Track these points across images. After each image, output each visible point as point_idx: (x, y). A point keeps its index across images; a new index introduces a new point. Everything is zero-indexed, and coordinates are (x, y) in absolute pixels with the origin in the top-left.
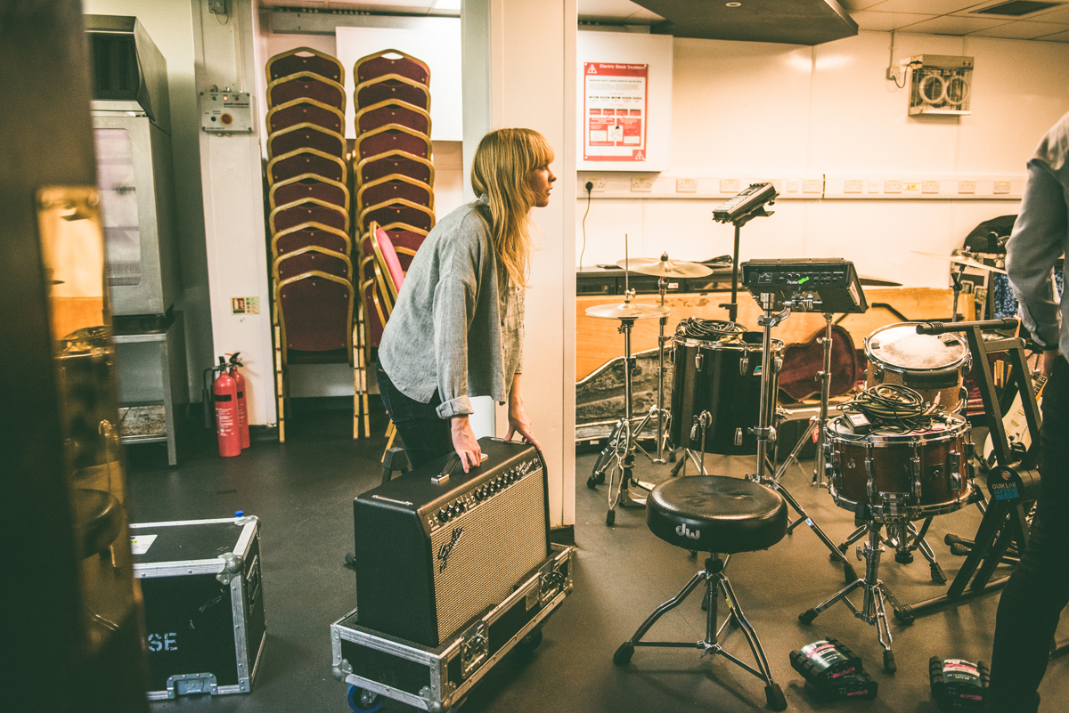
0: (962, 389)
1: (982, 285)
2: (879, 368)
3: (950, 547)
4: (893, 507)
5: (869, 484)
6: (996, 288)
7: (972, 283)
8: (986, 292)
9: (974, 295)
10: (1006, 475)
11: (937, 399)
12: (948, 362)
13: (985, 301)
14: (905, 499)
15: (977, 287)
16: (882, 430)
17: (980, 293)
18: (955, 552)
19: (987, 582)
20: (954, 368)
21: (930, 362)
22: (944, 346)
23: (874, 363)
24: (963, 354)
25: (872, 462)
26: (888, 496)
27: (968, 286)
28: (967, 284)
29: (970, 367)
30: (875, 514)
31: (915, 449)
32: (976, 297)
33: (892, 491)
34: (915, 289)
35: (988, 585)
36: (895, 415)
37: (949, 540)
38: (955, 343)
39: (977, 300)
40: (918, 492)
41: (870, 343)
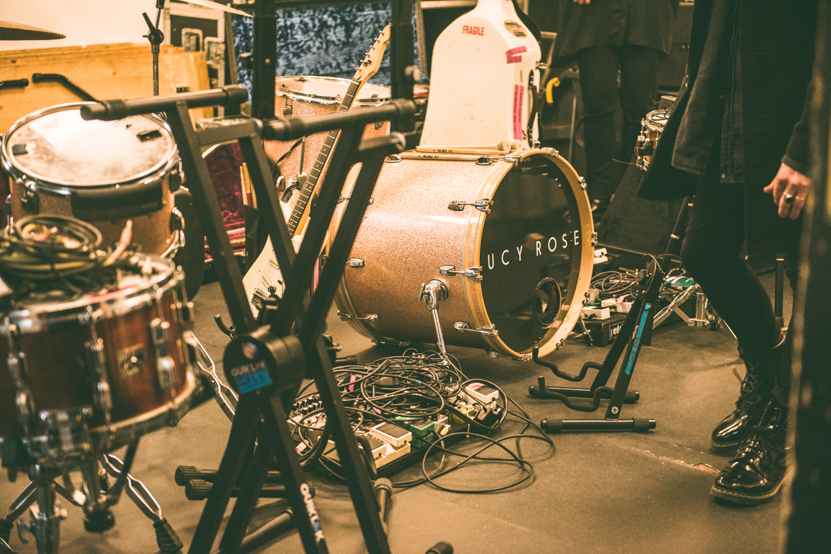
0: (173, 215)
1: (215, 35)
2: (28, 189)
3: (184, 488)
4: (66, 436)
5: (22, 399)
6: (237, 40)
7: (199, 32)
8: (223, 47)
9: (205, 53)
10: (249, 350)
11: (126, 235)
12: (146, 169)
13: (223, 63)
14: (86, 418)
15: (208, 39)
16: (35, 301)
17: (213, 49)
18: (193, 495)
19: (244, 534)
20: (156, 178)
21: (114, 171)
22: (137, 141)
23: (19, 180)
24: (166, 152)
25: (20, 360)
26: (53, 417)
27: (193, 38)
28: (191, 34)
29: (182, 175)
30: (37, 454)
31: (93, 328)
32: (208, 57)
33: (61, 407)
34: (107, 47)
35: (246, 539)
36: (53, 270)
37: (183, 477)
38: (155, 134)
39: (210, 62)
40: (107, 400)
41: (11, 144)
